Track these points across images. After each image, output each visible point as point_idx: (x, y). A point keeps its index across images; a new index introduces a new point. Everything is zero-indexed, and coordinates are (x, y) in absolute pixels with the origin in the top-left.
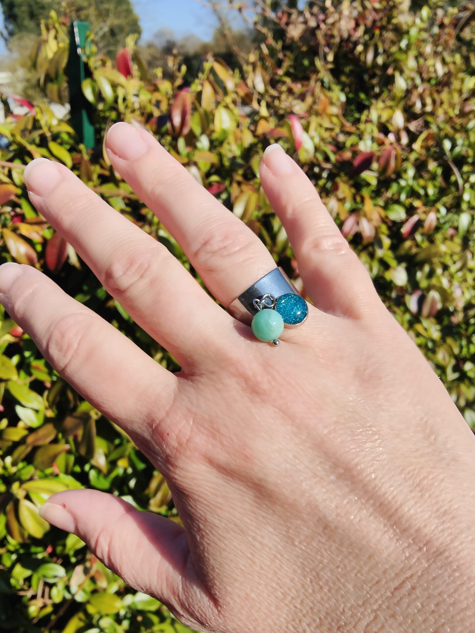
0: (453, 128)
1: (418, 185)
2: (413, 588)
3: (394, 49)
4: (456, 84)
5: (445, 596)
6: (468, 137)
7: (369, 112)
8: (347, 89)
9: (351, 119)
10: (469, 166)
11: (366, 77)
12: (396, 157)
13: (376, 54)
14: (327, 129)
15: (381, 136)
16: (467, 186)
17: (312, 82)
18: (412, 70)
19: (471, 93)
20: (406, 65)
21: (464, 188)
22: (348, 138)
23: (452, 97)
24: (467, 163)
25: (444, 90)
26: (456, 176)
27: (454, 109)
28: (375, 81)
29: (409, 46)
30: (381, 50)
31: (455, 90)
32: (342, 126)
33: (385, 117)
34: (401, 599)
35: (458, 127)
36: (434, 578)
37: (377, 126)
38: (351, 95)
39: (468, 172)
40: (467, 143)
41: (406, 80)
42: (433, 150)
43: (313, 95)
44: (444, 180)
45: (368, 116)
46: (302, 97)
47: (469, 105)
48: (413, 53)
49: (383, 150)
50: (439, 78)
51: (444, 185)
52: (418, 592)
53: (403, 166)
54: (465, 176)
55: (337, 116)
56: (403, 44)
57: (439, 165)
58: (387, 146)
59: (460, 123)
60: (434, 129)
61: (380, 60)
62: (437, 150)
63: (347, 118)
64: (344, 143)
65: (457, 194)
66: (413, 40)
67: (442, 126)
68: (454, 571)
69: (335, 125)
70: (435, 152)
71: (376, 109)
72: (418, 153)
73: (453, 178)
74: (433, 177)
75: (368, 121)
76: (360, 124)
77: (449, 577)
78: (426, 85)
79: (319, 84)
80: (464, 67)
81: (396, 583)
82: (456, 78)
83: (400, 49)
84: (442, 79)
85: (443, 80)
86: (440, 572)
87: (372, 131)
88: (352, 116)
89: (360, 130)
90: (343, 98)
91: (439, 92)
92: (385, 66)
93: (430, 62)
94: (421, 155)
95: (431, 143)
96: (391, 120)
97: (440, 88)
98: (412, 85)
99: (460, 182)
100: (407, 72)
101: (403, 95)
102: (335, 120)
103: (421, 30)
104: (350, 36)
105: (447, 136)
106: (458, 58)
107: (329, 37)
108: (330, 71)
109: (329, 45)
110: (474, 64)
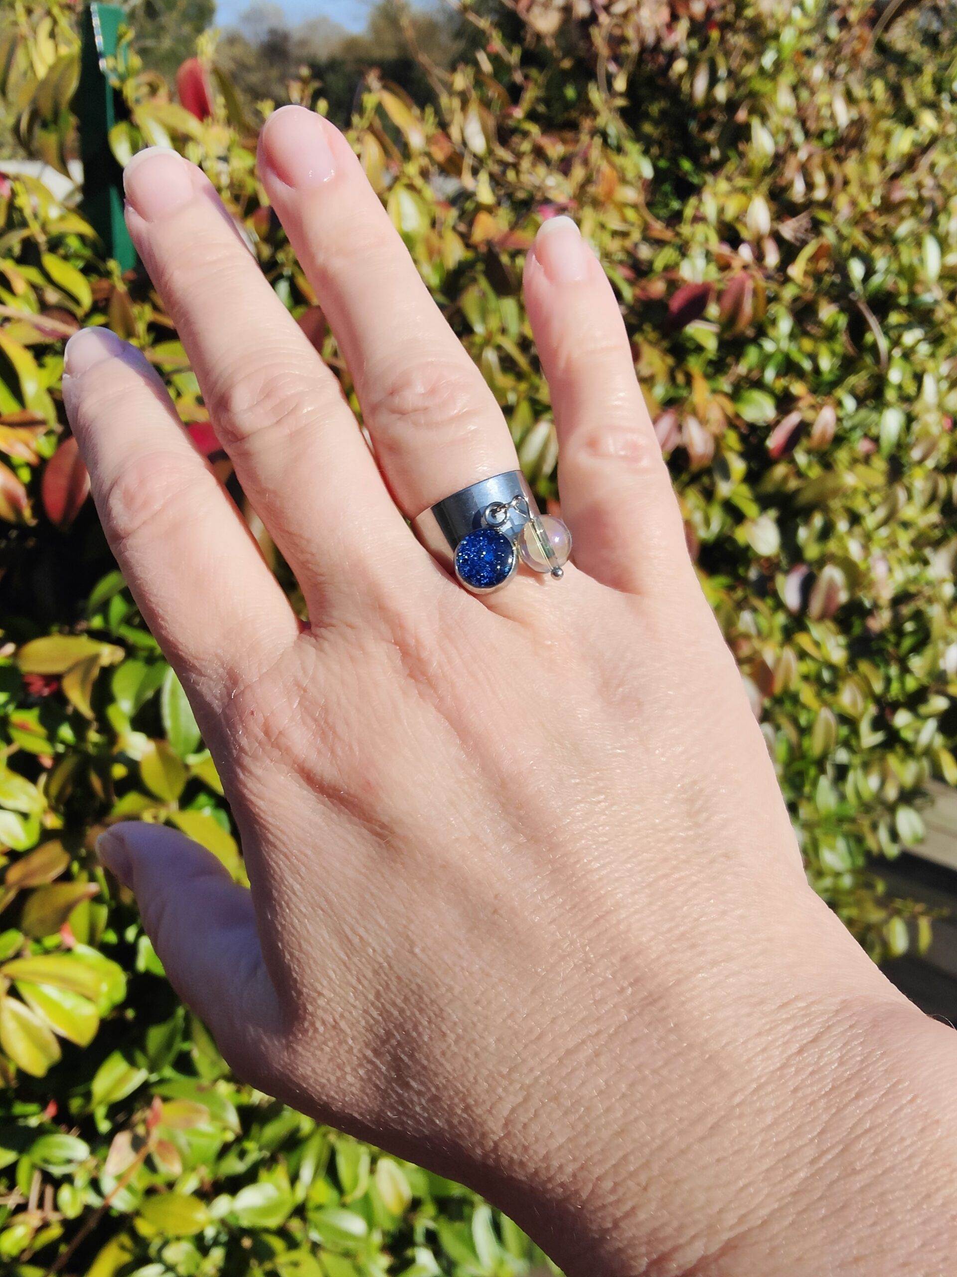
0: (869, 235)
1: (800, 350)
2: (597, 1054)
3: (749, 70)
4: (874, 145)
5: (647, 1072)
6: (896, 254)
7: (700, 200)
8: (655, 150)
9: (663, 212)
10: (901, 313)
11: (693, 126)
12: (755, 293)
13: (713, 80)
14: (615, 234)
15: (725, 250)
16: (897, 353)
17: (584, 138)
18: (785, 114)
19: (905, 161)
20: (772, 102)
21: (890, 357)
22: (658, 250)
23: (866, 172)
24: (897, 307)
25: (850, 157)
26: (876, 335)
27: (869, 195)
28: (711, 136)
29: (778, 65)
30: (722, 72)
31: (873, 156)
32: (646, 228)
33: (731, 212)
34: (574, 1070)
35: (878, 233)
36: (634, 1041)
37: (716, 229)
38: (663, 164)
39: (899, 326)
40: (894, 267)
41: (773, 135)
42: (828, 279)
43: (586, 162)
44: (851, 342)
45: (697, 208)
46: (565, 166)
47: (901, 188)
48: (787, 79)
49: (728, 280)
50: (840, 131)
51: (851, 350)
52: (603, 1060)
53: (769, 311)
54: (893, 334)
55: (635, 206)
56: (768, 60)
57: (842, 310)
58: (737, 272)
59: (883, 224)
60: (829, 236)
61: (721, 93)
62: (837, 279)
63: (656, 211)
64: (651, 263)
65: (876, 369)
66: (787, 53)
67: (846, 231)
68: (671, 1031)
69: (632, 224)
70: (833, 284)
71: (715, 195)
72: (799, 286)
73: (869, 338)
74: (830, 335)
75: (698, 219)
76: (682, 225)
77: (659, 1042)
78: (815, 146)
79: (598, 140)
80: (889, 109)
81: (571, 1043)
82: (875, 132)
83: (762, 71)
84: (845, 134)
85: (848, 135)
86: (646, 1031)
87: (707, 240)
88: (667, 205)
89: (683, 238)
90: (648, 172)
91: (840, 160)
92: (732, 106)
93: (822, 98)
94: (804, 289)
95: (824, 265)
96: (744, 216)
97: (842, 151)
98: (785, 144)
99: (883, 344)
100: (775, 119)
101: (770, 164)
102: (631, 214)
103: (802, 33)
104: (659, 40)
105: (855, 252)
106: (879, 88)
107: (617, 41)
108: (619, 113)
109: (617, 58)
110: (911, 101)
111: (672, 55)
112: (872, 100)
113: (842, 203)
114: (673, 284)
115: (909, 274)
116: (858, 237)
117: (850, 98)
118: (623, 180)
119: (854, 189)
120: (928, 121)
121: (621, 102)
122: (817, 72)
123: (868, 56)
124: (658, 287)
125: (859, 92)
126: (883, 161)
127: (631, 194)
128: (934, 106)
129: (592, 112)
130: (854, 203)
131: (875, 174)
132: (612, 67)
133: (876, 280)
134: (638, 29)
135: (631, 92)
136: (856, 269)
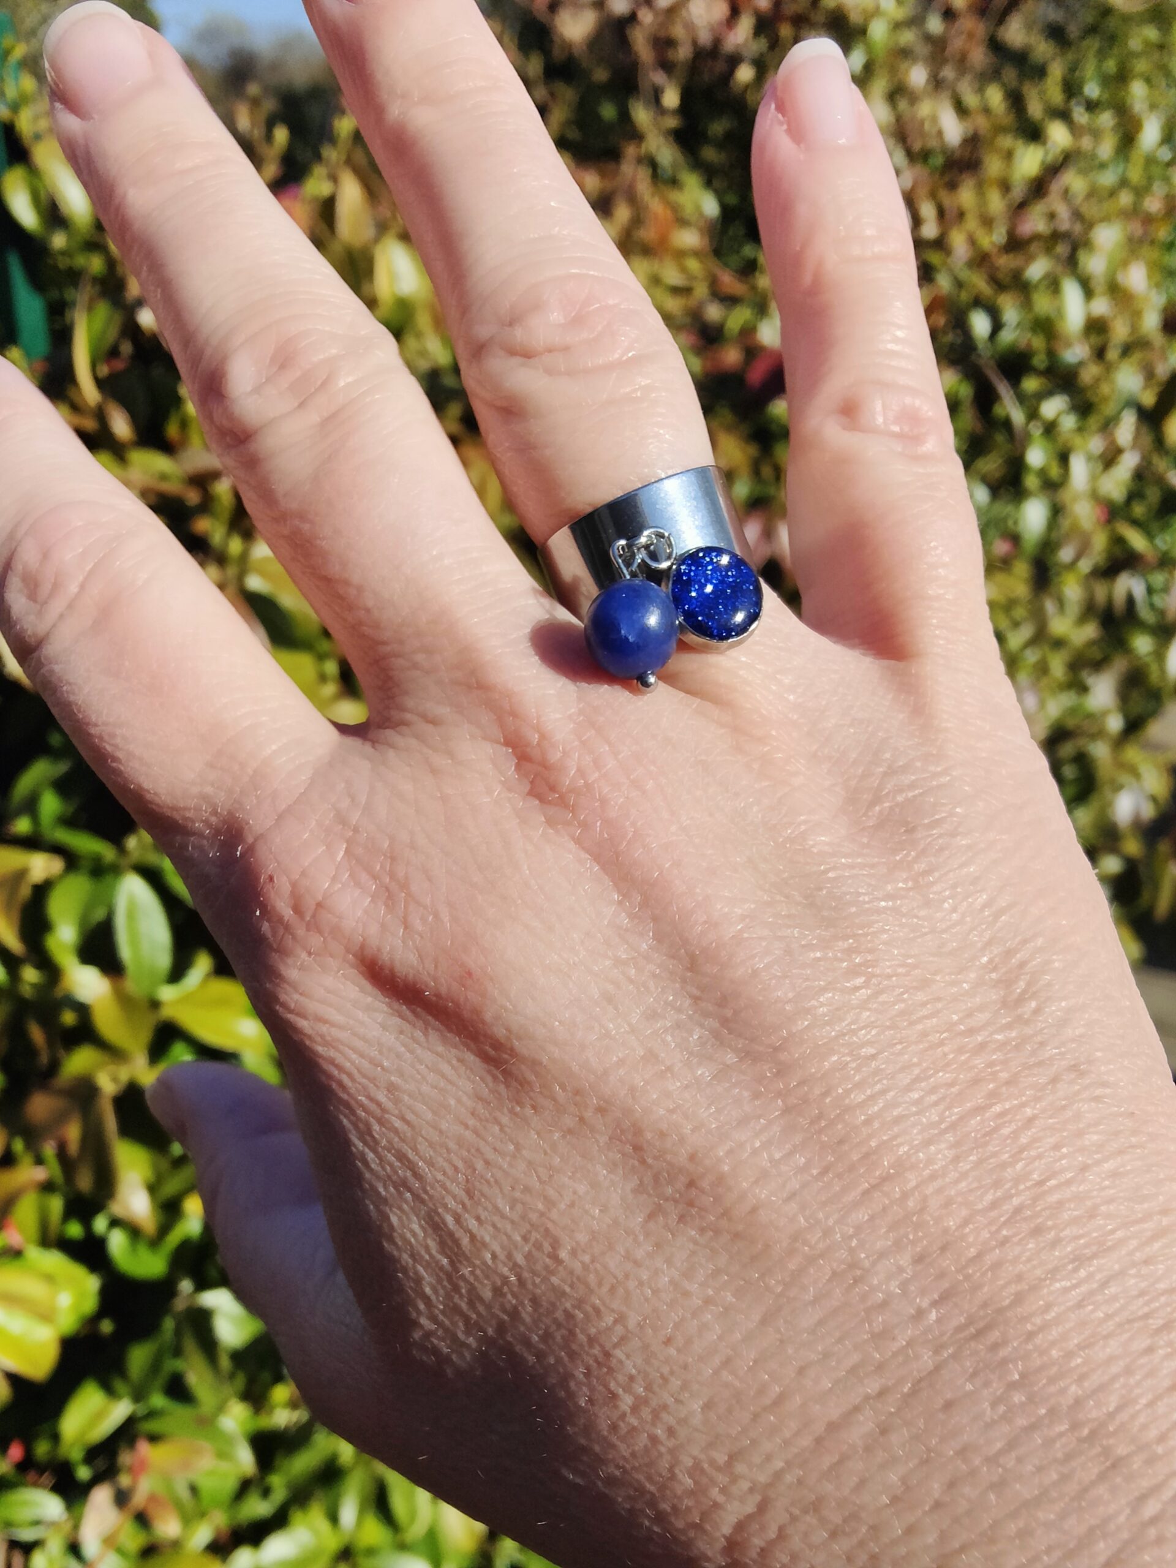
102: (693, 265)
103: (897, 26)
104: (717, 42)
105: (978, 302)
106: (995, 96)
107: (663, 44)
108: (673, 136)
109: (666, 66)
110: (1035, 109)
111: (734, 60)
112: (986, 110)
113: (958, 241)
114: (752, 351)
115: (1046, 327)
116: (980, 283)
117: (961, 109)
118: (682, 222)
119: (972, 223)
120: (1058, 135)
121: (672, 122)
122: (918, 76)
123: (979, 56)
124: (732, 356)
125: (971, 100)
126: (1005, 186)
127: (689, 239)
128: (1064, 115)
129: (636, 136)
130: (972, 241)
131: (996, 203)
132: (658, 77)
133: (1007, 336)
134: (690, 27)
135: (685, 108)
136: (980, 324)
